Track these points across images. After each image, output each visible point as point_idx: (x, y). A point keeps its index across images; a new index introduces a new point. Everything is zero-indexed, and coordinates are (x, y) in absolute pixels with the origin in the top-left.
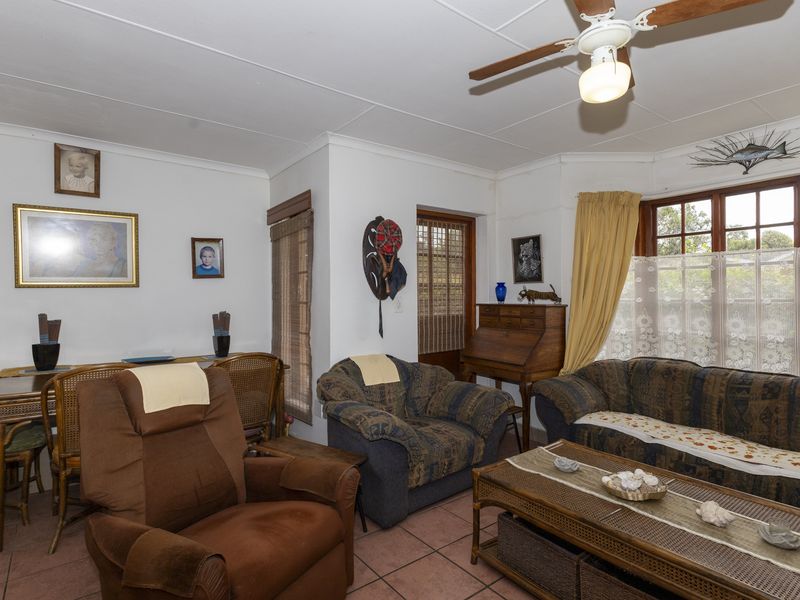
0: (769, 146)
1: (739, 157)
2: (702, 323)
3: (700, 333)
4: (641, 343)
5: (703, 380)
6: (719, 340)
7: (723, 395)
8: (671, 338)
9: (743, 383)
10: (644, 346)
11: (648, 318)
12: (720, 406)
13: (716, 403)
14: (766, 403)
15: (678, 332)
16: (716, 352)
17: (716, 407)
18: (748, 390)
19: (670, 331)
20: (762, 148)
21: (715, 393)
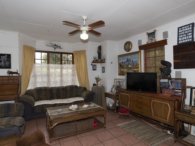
0: (58, 46)
1: (53, 46)
2: (46, 79)
3: (46, 81)
4: (33, 84)
5: (52, 90)
6: (49, 82)
7: (56, 92)
8: (39, 82)
9: (59, 89)
10: (34, 85)
11: (34, 78)
12: (56, 94)
13: (55, 94)
14: (63, 92)
15: (41, 81)
16: (48, 84)
17: (55, 95)
18: (60, 90)
19: (39, 81)
20: (57, 46)
21: (55, 92)
